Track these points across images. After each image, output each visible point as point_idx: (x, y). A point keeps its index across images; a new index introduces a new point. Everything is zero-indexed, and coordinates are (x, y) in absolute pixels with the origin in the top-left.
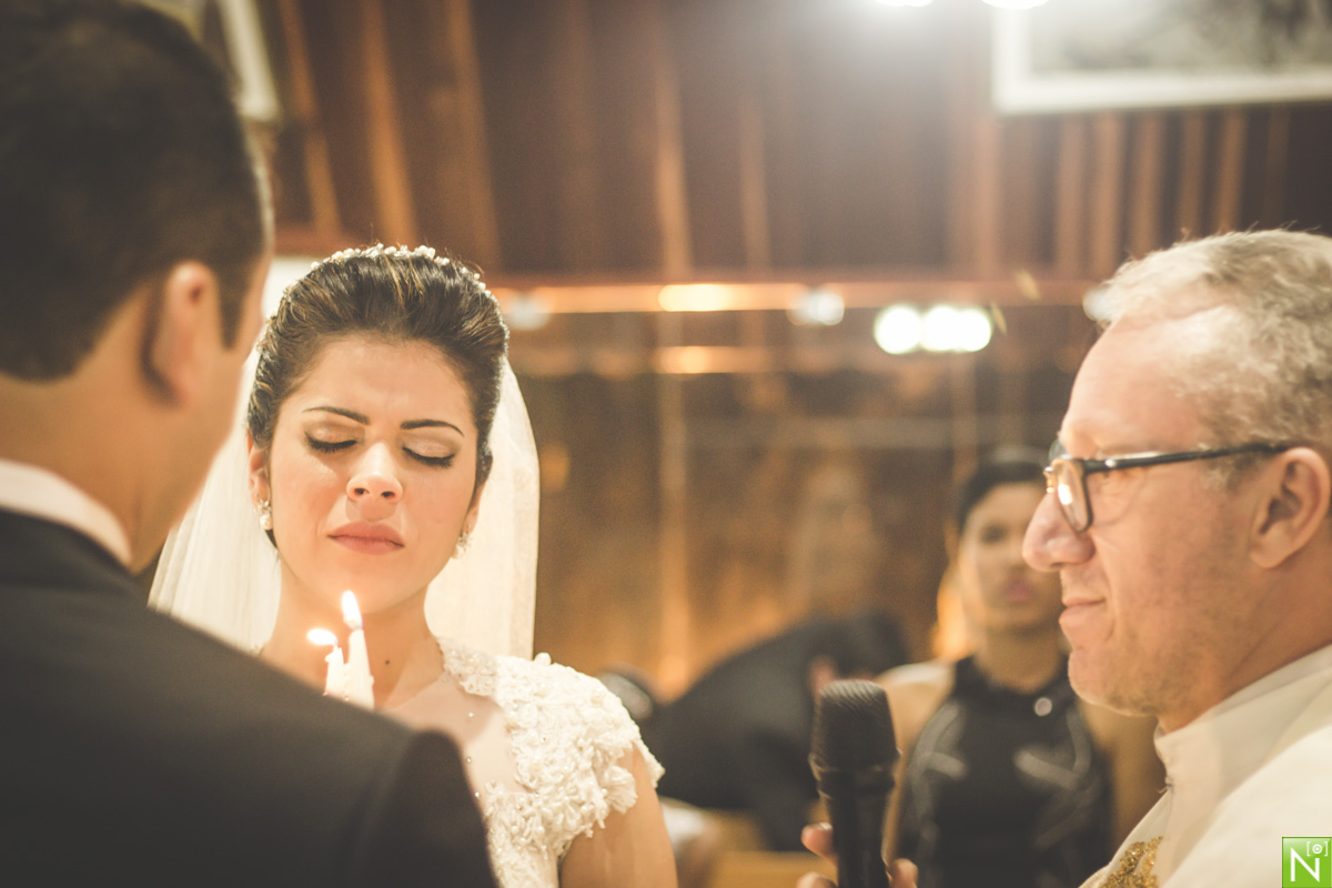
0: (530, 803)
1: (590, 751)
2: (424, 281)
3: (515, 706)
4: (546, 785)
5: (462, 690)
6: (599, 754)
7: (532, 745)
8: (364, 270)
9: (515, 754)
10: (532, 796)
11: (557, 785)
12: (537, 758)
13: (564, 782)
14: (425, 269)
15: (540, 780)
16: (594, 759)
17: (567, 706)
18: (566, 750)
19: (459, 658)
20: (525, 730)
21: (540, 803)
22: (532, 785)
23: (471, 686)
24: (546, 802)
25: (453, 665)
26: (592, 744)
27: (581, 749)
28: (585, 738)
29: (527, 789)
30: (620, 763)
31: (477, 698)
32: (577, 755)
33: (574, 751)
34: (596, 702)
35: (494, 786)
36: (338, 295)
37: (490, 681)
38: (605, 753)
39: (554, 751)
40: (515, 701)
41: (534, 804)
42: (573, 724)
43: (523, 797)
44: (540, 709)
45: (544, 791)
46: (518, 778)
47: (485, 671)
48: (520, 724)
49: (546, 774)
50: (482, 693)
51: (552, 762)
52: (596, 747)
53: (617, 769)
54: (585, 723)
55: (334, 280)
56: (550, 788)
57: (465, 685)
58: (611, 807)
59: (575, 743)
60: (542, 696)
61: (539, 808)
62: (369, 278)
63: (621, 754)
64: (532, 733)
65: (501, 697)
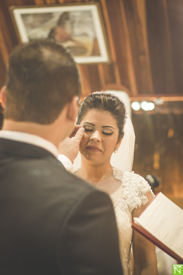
0: (125, 202)
1: (138, 192)
2: (108, 99)
3: (125, 182)
4: (129, 198)
5: (115, 178)
6: (140, 193)
7: (127, 190)
8: (96, 97)
9: (123, 192)
10: (126, 200)
11: (131, 198)
12: (127, 193)
13: (132, 198)
14: (108, 97)
15: (127, 197)
16: (139, 194)
17: (135, 183)
18: (133, 192)
19: (116, 172)
20: (126, 187)
21: (127, 202)
22: (126, 198)
23: (117, 178)
24: (128, 202)
25: (114, 173)
26: (139, 191)
27: (137, 192)
28: (138, 190)
29: (125, 199)
30: (145, 195)
31: (118, 180)
32: (136, 193)
33: (135, 192)
34: (141, 183)
35: (118, 199)
36: (91, 101)
37: (121, 177)
38: (142, 193)
39: (131, 192)
40: (125, 181)
41: (126, 202)
42: (136, 187)
43: (124, 201)
44: (130, 183)
45: (128, 199)
46: (123, 197)
47: (120, 175)
48: (125, 186)
49: (129, 196)
50: (119, 179)
51: (130, 194)
52: (140, 191)
53: (144, 196)
54: (138, 187)
55: (91, 98)
56: (129, 199)
57: (116, 177)
58: (142, 204)
59: (136, 190)
60: (131, 181)
61: (127, 203)
62: (97, 98)
63: (145, 193)
64: (127, 188)
65: (123, 180)
